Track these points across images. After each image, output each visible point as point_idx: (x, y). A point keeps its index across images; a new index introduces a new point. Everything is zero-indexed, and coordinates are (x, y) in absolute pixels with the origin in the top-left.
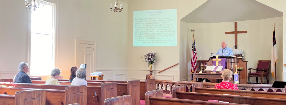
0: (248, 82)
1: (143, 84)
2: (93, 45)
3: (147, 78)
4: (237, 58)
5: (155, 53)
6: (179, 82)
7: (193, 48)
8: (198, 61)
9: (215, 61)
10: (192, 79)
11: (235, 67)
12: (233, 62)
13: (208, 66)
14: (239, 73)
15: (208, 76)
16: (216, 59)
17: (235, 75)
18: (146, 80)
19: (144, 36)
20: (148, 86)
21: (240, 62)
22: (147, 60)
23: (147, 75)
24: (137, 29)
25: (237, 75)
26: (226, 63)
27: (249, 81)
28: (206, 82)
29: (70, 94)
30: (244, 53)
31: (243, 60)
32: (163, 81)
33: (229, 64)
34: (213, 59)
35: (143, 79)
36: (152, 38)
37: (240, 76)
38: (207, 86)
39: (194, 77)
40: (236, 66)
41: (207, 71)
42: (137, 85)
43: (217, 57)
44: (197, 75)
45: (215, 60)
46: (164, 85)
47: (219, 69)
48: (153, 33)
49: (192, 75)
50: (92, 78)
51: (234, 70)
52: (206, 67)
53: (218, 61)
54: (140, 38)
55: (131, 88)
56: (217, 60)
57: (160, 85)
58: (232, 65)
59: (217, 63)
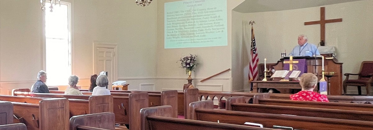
2: (113, 48)
3: (186, 88)
4: (325, 59)
5: (195, 56)
6: (232, 93)
7: (252, 47)
8: (260, 65)
10: (252, 90)
11: (321, 72)
13: (277, 71)
14: (328, 80)
15: (276, 84)
17: (321, 83)
18: (184, 90)
19: (180, 34)
21: (329, 65)
24: (169, 26)
25: (325, 83)
26: (305, 67)
27: (345, 92)
29: (94, 104)
30: (336, 51)
31: (334, 61)
33: (311, 68)
34: (284, 61)
35: (180, 89)
36: (191, 37)
37: (330, 84)
39: (255, 86)
40: (323, 69)
41: (275, 78)
42: (174, 96)
44: (259, 84)
45: (288, 62)
46: (209, 97)
47: (295, 74)
48: (192, 29)
51: (320, 76)
53: (293, 64)
54: (173, 38)
55: (166, 100)
56: (291, 62)
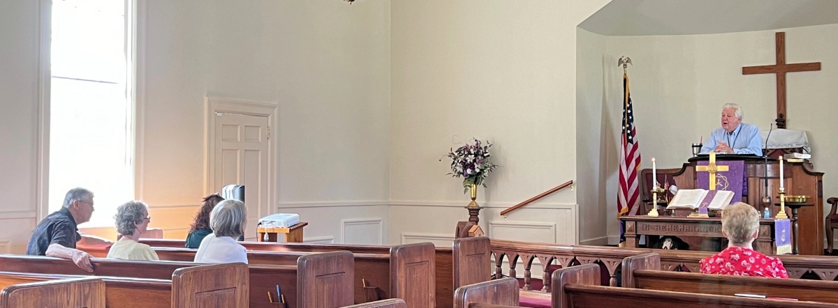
0: (826, 247)
1: (444, 256)
2: (267, 116)
3: (461, 233)
4: (785, 161)
5: (488, 145)
6: (576, 249)
7: (624, 124)
8: (644, 174)
9: (706, 175)
10: (623, 239)
11: (777, 195)
12: (769, 174)
13: (680, 191)
14: (794, 214)
15: (680, 226)
16: (708, 164)
17: (778, 222)
18: (456, 242)
20: (464, 265)
21: (795, 176)
22: (457, 168)
23: (459, 222)
25: (786, 222)
26: (744, 181)
27: (830, 242)
28: (671, 248)
29: (189, 293)
30: (810, 142)
31: (806, 169)
32: (517, 246)
33: (758, 183)
34: (696, 164)
35: (445, 239)
37: (796, 225)
38: (678, 264)
39: (630, 230)
40: (782, 189)
41: (678, 209)
42: (424, 260)
43: (712, 158)
44: (639, 224)
45: (707, 168)
46: (519, 258)
47: (722, 200)
49: (623, 223)
50: (263, 234)
51: (776, 205)
52: (671, 196)
53: (717, 173)
55: (403, 271)
56: (713, 168)
57: (505, 259)
58: (766, 186)
59: (712, 178)
